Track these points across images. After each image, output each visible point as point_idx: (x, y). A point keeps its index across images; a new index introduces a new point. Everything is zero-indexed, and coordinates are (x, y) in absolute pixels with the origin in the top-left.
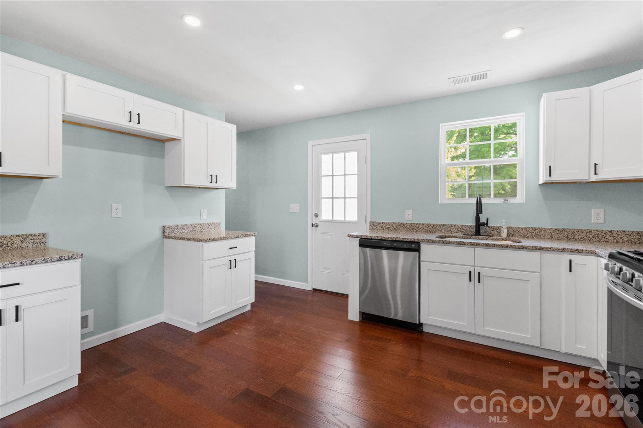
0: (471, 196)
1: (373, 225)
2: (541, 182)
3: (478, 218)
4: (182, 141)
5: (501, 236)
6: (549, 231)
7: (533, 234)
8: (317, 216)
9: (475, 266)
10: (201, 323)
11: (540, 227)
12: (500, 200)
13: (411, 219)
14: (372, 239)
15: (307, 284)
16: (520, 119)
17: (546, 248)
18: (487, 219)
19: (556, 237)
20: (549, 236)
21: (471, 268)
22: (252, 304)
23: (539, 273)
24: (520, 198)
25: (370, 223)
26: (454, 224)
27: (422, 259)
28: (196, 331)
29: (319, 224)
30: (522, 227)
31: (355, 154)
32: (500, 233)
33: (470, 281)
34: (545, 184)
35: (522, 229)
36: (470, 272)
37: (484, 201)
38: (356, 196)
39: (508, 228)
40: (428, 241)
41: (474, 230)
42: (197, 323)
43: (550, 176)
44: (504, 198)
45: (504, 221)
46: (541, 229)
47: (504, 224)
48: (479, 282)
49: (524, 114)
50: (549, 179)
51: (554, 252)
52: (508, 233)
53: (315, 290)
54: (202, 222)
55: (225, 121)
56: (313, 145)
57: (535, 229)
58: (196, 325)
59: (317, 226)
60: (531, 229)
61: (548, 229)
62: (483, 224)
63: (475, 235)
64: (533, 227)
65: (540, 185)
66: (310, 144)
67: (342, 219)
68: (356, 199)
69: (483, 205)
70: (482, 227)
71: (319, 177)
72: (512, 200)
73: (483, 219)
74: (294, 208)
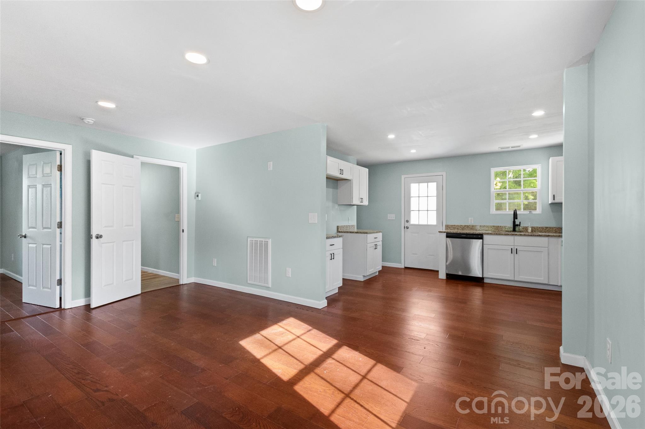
0: (509, 209)
1: (447, 227)
2: (550, 203)
3: (514, 222)
4: (351, 181)
5: (528, 232)
6: (555, 229)
7: (546, 230)
8: (407, 221)
9: (514, 246)
10: (366, 275)
11: (550, 226)
12: (527, 212)
13: (473, 223)
14: (454, 233)
15: (400, 264)
16: (538, 167)
17: (551, 235)
18: (520, 222)
19: (558, 232)
20: (555, 231)
21: (513, 247)
22: (379, 271)
23: (548, 247)
24: (539, 211)
25: (446, 225)
26: (500, 225)
27: (484, 243)
28: (362, 280)
29: (410, 227)
30: (540, 226)
31: (435, 184)
32: (527, 230)
33: (512, 253)
34: (552, 204)
35: (540, 228)
36: (512, 249)
37: (518, 212)
38: (436, 209)
39: (532, 228)
40: (488, 234)
41: (512, 229)
42: (363, 276)
43: (554, 200)
44: (530, 211)
45: (529, 223)
46: (550, 228)
47: (530, 225)
48: (517, 253)
49: (541, 165)
50: (553, 201)
51: (555, 237)
52: (532, 230)
53: (406, 268)
54: (349, 224)
55: (356, 164)
56: (405, 178)
57: (547, 228)
58: (362, 277)
59: (408, 228)
60: (545, 228)
61: (554, 227)
62: (517, 225)
63: (513, 231)
64: (546, 226)
65: (550, 204)
66: (403, 177)
67: (426, 223)
68: (436, 211)
69: (518, 215)
70: (517, 227)
71: (409, 197)
72: (534, 212)
73: (517, 222)
74: (391, 217)
